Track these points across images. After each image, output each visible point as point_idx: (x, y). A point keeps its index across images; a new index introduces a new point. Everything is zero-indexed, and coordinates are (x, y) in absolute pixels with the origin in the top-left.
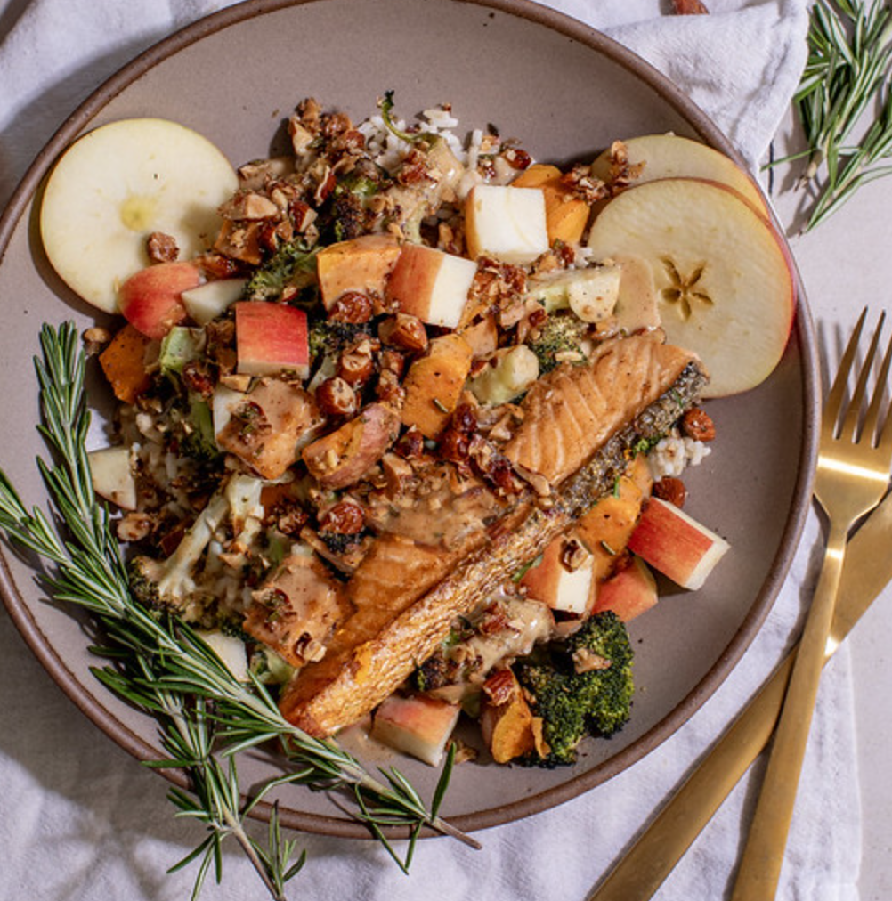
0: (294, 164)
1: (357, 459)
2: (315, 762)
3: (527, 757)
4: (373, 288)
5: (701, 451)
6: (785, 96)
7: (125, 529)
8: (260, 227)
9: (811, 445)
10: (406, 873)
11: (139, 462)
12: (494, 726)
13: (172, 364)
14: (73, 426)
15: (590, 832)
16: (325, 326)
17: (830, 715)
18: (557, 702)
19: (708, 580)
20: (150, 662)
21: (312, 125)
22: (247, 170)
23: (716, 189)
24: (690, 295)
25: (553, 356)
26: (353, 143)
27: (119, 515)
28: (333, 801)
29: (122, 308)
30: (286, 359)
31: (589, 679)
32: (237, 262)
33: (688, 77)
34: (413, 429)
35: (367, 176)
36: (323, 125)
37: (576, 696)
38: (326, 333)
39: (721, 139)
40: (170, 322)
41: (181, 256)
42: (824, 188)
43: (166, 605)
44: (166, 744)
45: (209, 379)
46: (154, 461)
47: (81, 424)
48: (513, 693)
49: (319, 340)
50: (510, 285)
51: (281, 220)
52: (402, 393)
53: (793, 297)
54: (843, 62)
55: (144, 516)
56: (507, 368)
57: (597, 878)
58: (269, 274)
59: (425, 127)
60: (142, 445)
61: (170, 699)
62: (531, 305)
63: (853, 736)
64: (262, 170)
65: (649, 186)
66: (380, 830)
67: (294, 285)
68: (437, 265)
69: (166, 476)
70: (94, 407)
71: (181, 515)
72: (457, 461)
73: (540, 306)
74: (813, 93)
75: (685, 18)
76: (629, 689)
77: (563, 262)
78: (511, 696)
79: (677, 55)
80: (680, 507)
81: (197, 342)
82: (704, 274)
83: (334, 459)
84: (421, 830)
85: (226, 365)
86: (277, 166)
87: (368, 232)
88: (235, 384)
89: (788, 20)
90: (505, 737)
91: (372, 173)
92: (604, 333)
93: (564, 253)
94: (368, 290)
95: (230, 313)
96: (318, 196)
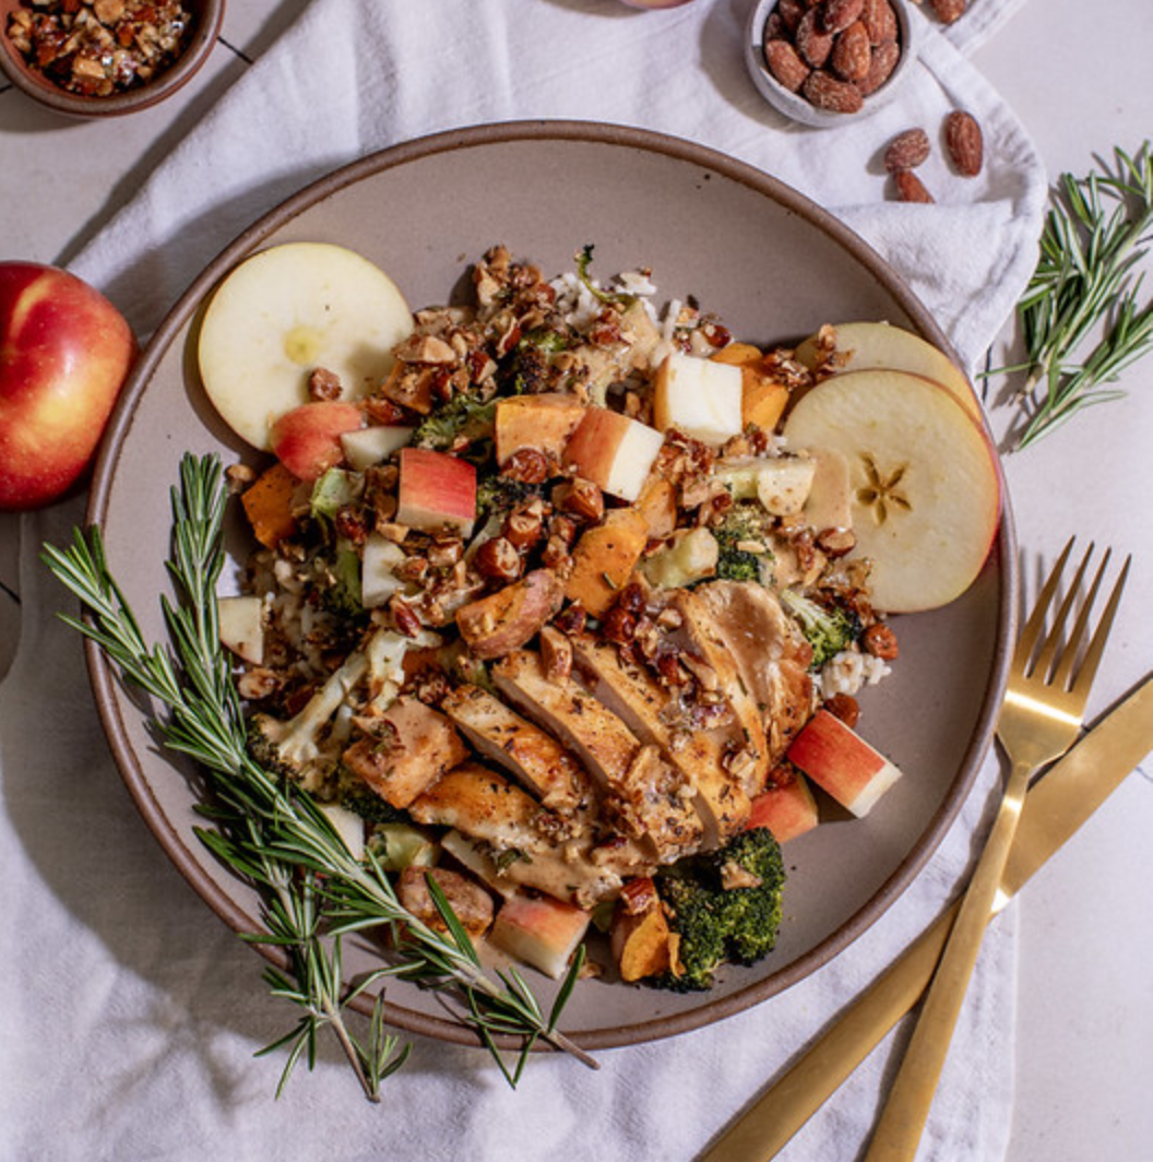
0: (475, 314)
1: (516, 626)
2: (427, 955)
3: (658, 978)
4: (551, 448)
5: (880, 670)
6: (1011, 299)
7: (248, 685)
8: (435, 374)
9: (1001, 671)
10: (514, 1088)
11: (272, 613)
12: (626, 937)
13: (325, 507)
14: (204, 566)
15: (715, 1077)
16: (496, 482)
17: (991, 978)
18: (698, 918)
19: (874, 808)
20: (260, 827)
21: (500, 275)
22: (424, 315)
23: (927, 384)
24: (887, 497)
25: (735, 546)
26: (543, 297)
27: (241, 670)
28: (441, 1002)
29: (274, 445)
30: (452, 510)
31: (736, 898)
32: (405, 409)
33: (908, 268)
34: (577, 603)
35: (556, 332)
36: (512, 275)
37: (719, 915)
38: (496, 490)
39: (938, 334)
40: (325, 464)
41: (343, 396)
42: (1040, 408)
43: (286, 768)
44: (266, 918)
45: (363, 527)
46: (288, 613)
47: (213, 566)
48: (652, 903)
49: (487, 496)
50: (696, 464)
51: (458, 368)
52: (571, 563)
53: (998, 508)
54: (1074, 273)
55: (270, 672)
56: (685, 549)
57: (716, 1129)
58: (440, 423)
59: (620, 289)
60: (277, 595)
61: (277, 870)
62: (717, 489)
63: (1014, 1004)
64: (440, 317)
65: (855, 375)
66: (491, 1038)
67: (467, 436)
68: (623, 430)
69: (299, 632)
70: (230, 552)
71: (309, 675)
72: (621, 643)
73: (725, 490)
74: (1039, 303)
75: (911, 205)
76: (777, 914)
77: (754, 448)
78: (650, 906)
79: (899, 244)
80: (852, 727)
81: (353, 486)
82: (905, 476)
83: (490, 623)
84: (536, 1042)
85: (385, 512)
86: (457, 315)
87: (550, 389)
88: (392, 532)
89: (1021, 219)
90: (637, 952)
91: (561, 329)
92: (789, 530)
93: (757, 439)
94: (545, 450)
95: (393, 460)
96: (501, 347)
